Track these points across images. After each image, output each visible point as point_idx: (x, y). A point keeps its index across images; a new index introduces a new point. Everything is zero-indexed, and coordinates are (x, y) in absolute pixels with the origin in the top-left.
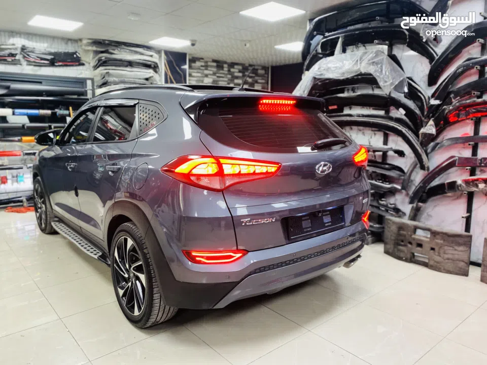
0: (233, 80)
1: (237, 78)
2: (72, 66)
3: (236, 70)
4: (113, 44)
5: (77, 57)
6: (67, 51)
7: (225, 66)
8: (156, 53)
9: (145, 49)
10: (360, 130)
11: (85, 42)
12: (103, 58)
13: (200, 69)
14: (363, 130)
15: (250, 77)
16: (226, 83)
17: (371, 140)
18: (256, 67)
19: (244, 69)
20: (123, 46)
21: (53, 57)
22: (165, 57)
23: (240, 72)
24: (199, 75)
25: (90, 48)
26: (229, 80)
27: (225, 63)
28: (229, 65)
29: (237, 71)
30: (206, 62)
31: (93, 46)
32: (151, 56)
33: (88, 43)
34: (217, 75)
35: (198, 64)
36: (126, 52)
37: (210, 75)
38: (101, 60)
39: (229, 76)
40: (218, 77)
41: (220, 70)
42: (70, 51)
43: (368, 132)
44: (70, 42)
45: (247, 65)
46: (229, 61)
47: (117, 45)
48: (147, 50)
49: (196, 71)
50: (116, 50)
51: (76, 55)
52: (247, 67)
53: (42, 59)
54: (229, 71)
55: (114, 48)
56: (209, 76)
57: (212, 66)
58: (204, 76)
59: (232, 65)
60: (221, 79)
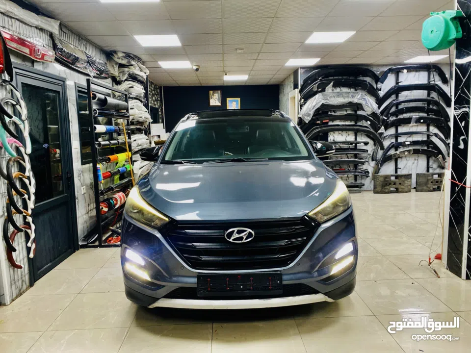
10: (340, 133)
17: (347, 138)
38: (130, 74)
43: (344, 133)
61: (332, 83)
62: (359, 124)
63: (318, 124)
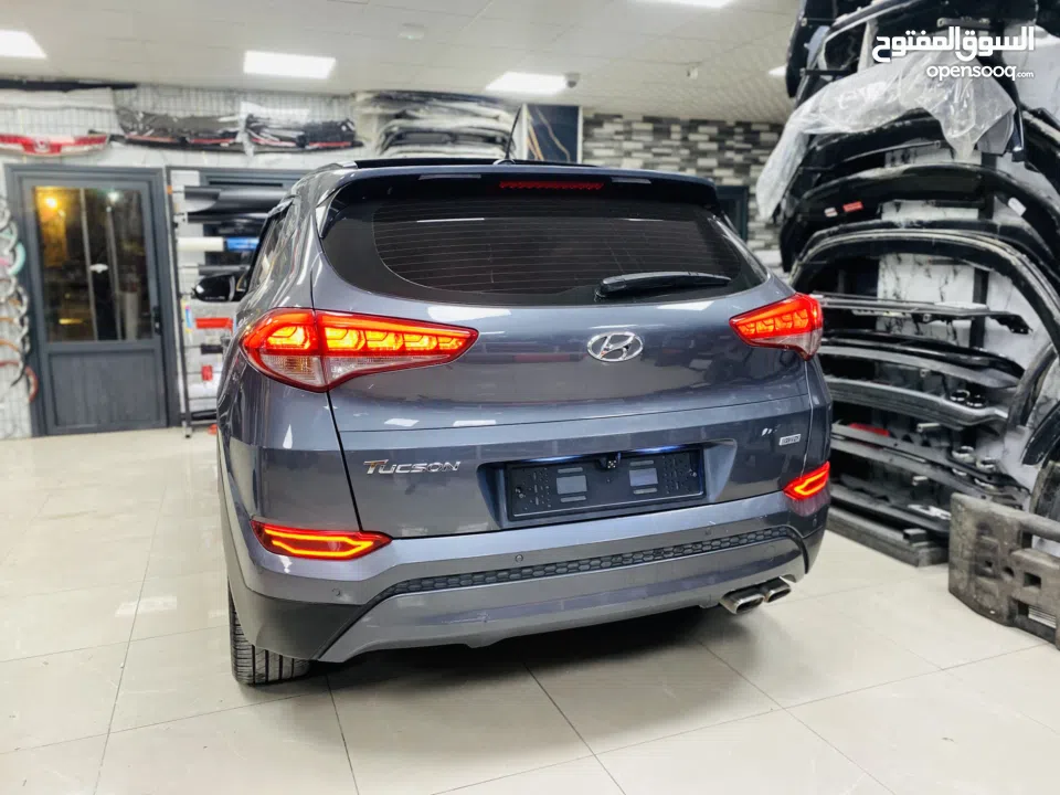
0: (695, 161)
1: (704, 154)
2: (338, 148)
3: (701, 138)
4: (414, 98)
5: (349, 129)
6: (329, 120)
7: (675, 128)
8: (508, 111)
9: (483, 103)
10: (920, 264)
11: (360, 98)
12: (395, 129)
13: (612, 140)
14: (927, 262)
15: (739, 151)
16: (676, 167)
18: (754, 127)
19: (724, 132)
20: (435, 101)
21: (301, 133)
22: (530, 118)
23: (712, 140)
24: (611, 153)
25: (370, 110)
26: (683, 160)
27: (675, 121)
28: (683, 128)
29: (706, 138)
30: (629, 123)
31: (375, 106)
32: (496, 118)
33: (366, 100)
34: (655, 150)
35: (608, 128)
36: (442, 112)
37: (637, 151)
38: (391, 133)
39: (685, 152)
40: (656, 155)
41: (659, 139)
42: (336, 120)
44: (335, 102)
45: (731, 123)
46: (685, 116)
47: (422, 99)
48: (487, 106)
49: (601, 145)
50: (422, 111)
51: (347, 127)
52: (732, 128)
53: (282, 139)
54: (685, 139)
55: (416, 105)
56: (634, 155)
57: (640, 132)
58: (622, 154)
59: (692, 125)
60: (664, 159)
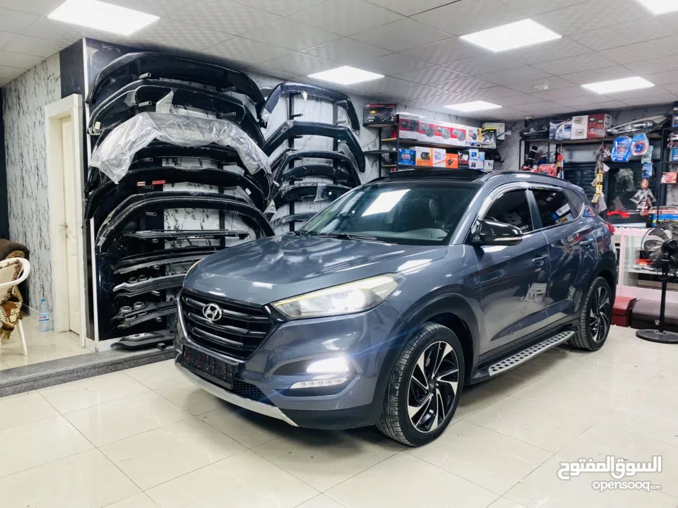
10: (188, 213)
14: (192, 212)
17: (203, 224)
43: (199, 214)
61: (171, 94)
62: (227, 193)
63: (142, 189)
